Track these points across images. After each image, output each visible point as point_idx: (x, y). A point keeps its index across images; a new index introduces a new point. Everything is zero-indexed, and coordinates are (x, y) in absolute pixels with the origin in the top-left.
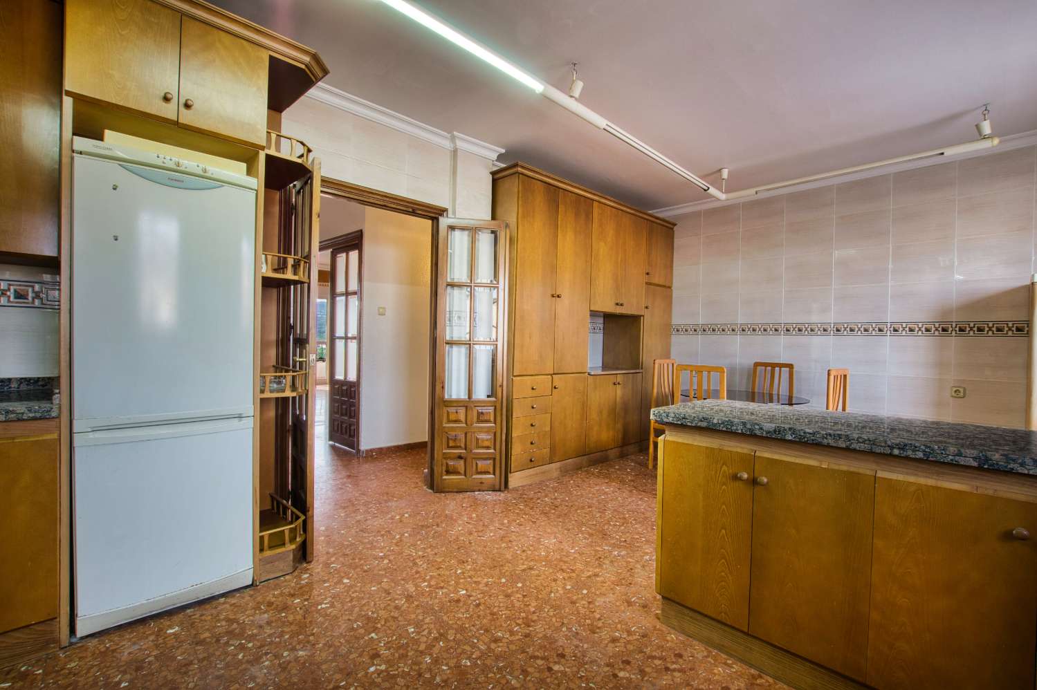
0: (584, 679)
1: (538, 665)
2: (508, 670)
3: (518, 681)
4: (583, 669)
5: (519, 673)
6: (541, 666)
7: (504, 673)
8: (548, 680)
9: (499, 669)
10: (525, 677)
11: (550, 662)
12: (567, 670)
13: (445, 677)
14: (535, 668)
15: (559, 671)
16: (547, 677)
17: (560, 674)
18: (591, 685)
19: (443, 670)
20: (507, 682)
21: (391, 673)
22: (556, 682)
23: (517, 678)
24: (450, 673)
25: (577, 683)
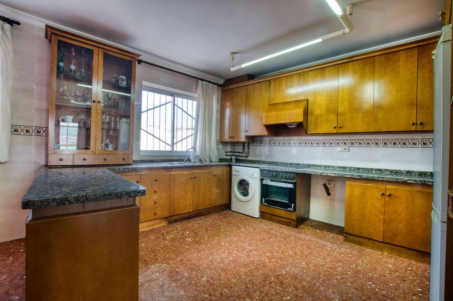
0: (197, 290)
1: (215, 297)
2: (229, 296)
3: (225, 291)
4: (195, 295)
5: (224, 294)
6: (214, 297)
7: (230, 294)
8: (212, 291)
9: (232, 296)
10: (222, 292)
11: (209, 299)
12: (203, 295)
13: (255, 293)
14: (216, 296)
15: (206, 294)
16: (212, 292)
17: (207, 293)
18: (195, 288)
19: (257, 297)
20: (229, 291)
21: (279, 296)
22: (209, 290)
23: (225, 292)
24: (254, 295)
25: (200, 289)
